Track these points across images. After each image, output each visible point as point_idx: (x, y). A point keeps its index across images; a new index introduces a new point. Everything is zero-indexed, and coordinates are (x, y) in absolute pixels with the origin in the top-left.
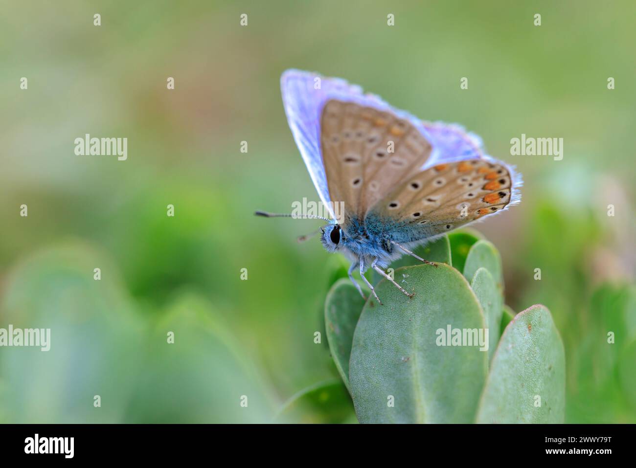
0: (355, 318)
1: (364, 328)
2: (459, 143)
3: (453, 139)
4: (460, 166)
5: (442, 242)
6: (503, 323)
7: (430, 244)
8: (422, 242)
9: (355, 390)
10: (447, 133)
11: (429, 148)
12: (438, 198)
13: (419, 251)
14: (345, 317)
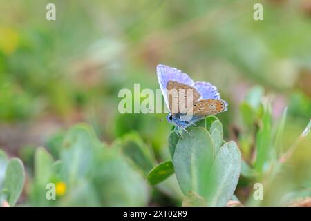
0: (176, 142)
1: (179, 146)
2: (210, 88)
3: (208, 87)
4: (208, 101)
5: (203, 120)
6: (223, 144)
7: (201, 121)
8: (198, 120)
9: (175, 164)
10: (206, 85)
11: (200, 95)
12: (202, 109)
13: (197, 123)
14: (174, 142)
